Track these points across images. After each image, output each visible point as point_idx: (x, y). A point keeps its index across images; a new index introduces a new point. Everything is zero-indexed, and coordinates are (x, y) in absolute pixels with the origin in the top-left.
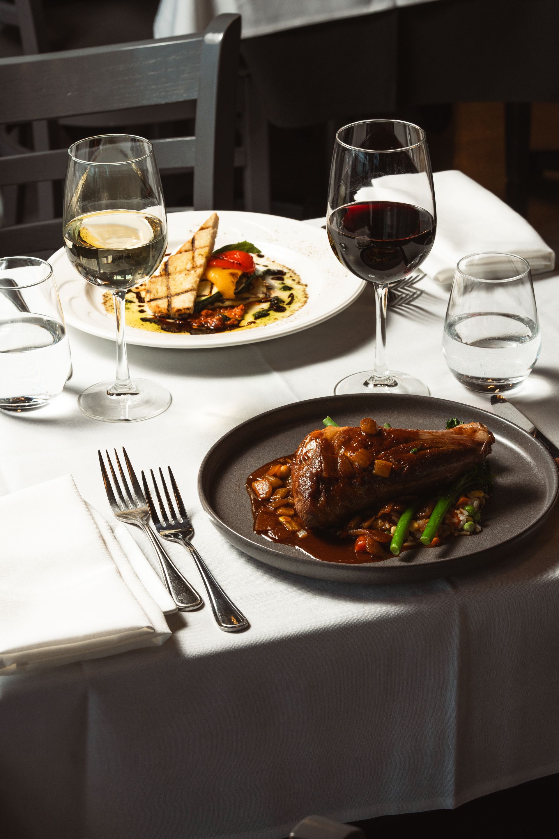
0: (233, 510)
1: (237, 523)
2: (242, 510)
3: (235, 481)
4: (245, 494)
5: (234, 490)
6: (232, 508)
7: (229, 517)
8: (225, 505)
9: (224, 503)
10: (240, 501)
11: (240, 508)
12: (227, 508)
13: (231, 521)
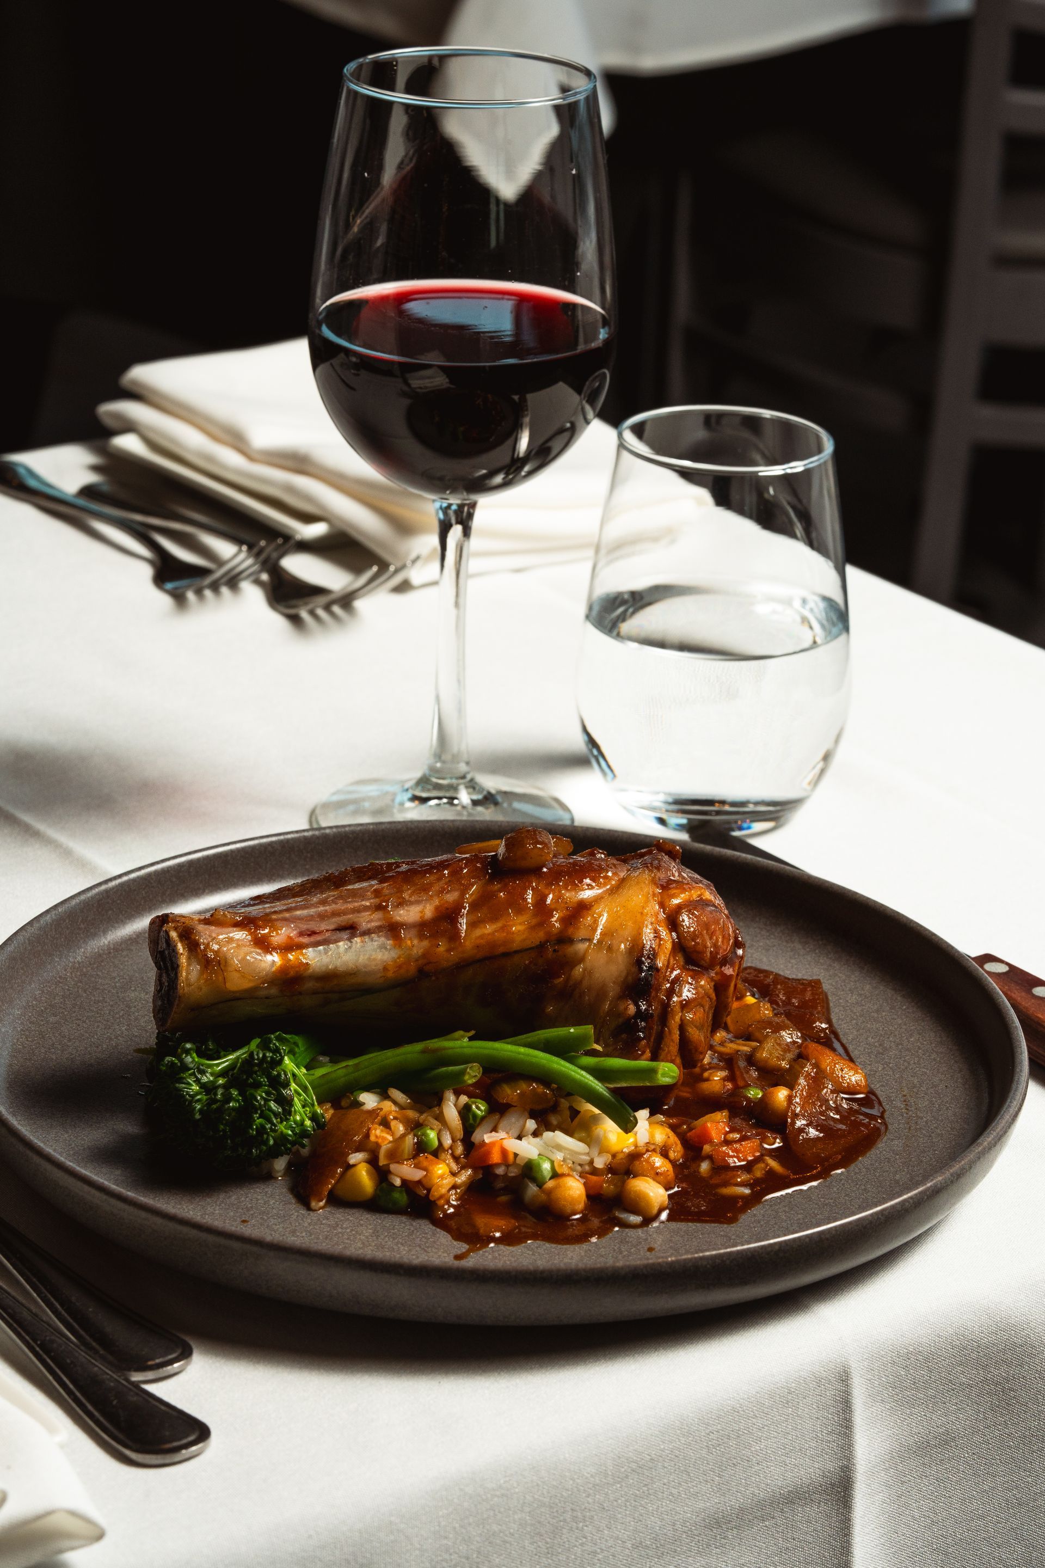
0: (902, 1044)
1: (877, 1011)
2: (876, 1047)
3: (925, 1119)
4: (882, 1086)
5: (917, 1094)
6: (908, 1050)
7: (905, 1024)
8: (929, 1056)
9: (935, 1060)
10: (891, 1068)
11: (884, 1051)
12: (919, 1048)
13: (896, 1017)
